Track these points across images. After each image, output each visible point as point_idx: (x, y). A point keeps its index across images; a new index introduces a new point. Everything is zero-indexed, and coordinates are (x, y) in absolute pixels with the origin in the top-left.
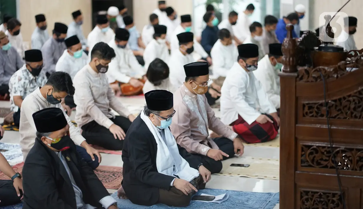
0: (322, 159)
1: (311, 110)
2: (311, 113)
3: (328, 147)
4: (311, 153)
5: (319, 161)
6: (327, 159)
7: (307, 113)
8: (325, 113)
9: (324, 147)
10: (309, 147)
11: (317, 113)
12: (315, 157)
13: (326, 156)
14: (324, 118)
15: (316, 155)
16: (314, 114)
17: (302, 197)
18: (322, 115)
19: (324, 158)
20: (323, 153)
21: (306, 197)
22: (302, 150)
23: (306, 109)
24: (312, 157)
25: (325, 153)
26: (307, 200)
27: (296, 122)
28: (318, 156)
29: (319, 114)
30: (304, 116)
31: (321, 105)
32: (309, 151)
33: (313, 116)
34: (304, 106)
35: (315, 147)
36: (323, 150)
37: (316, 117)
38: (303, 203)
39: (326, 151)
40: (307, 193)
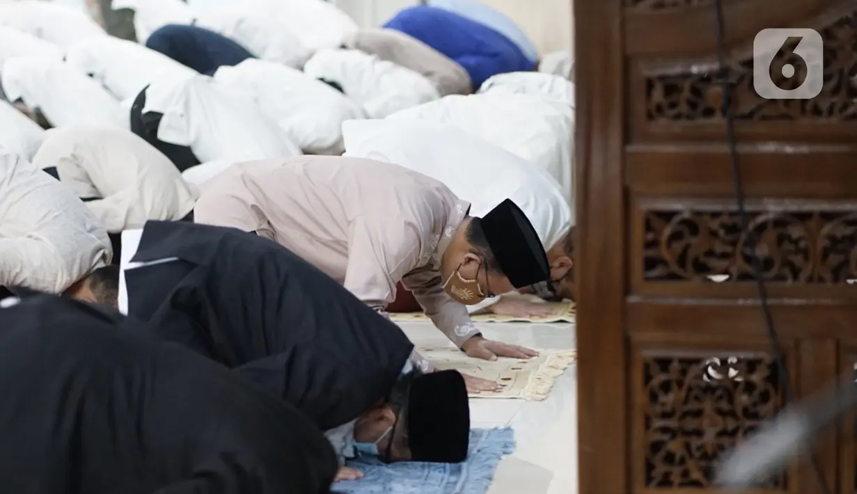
0: (710, 253)
1: (674, 98)
2: (673, 105)
3: (732, 214)
4: (676, 236)
5: (702, 259)
6: (729, 249)
7: (659, 109)
8: (717, 105)
9: (715, 215)
10: (667, 216)
11: (693, 106)
12: (687, 247)
13: (725, 243)
14: (718, 120)
15: (694, 241)
16: (683, 108)
17: (648, 378)
18: (709, 112)
19: (719, 248)
20: (714, 234)
21: (663, 377)
22: (648, 227)
23: (658, 95)
24: (678, 246)
25: (722, 232)
26: (666, 387)
27: (626, 139)
28: (697, 244)
29: (701, 108)
30: (650, 116)
31: (706, 79)
32: (667, 231)
33: (678, 117)
34: (650, 84)
35: (686, 215)
36: (715, 224)
37: (689, 117)
38: (654, 397)
39: (723, 226)
40: (664, 364)
